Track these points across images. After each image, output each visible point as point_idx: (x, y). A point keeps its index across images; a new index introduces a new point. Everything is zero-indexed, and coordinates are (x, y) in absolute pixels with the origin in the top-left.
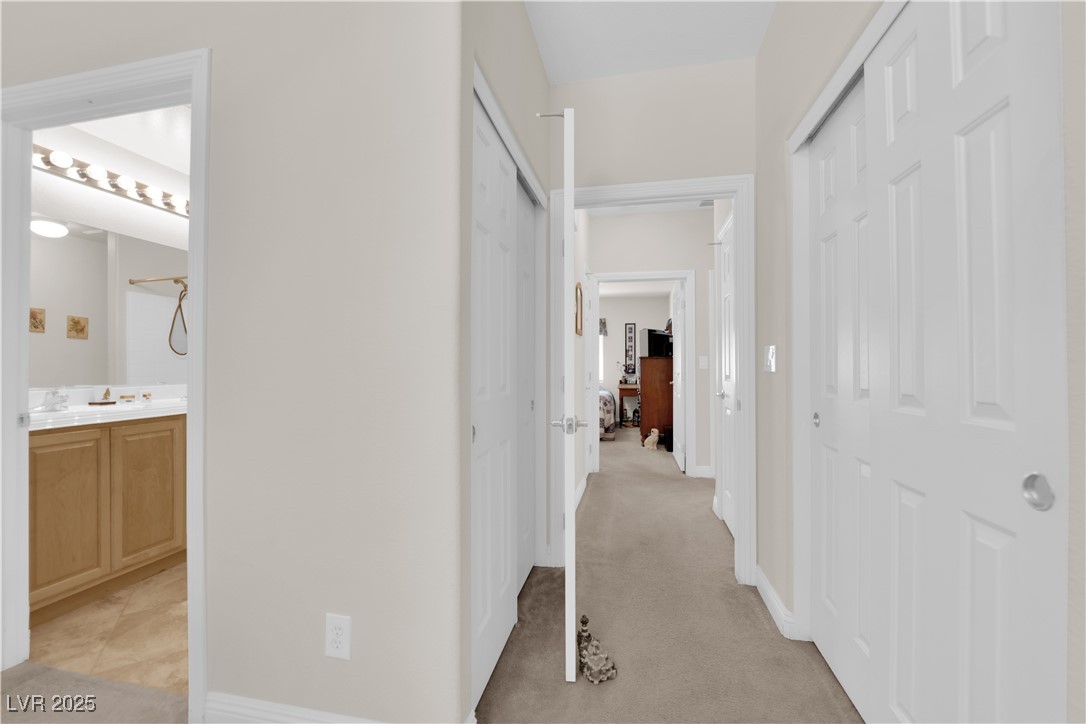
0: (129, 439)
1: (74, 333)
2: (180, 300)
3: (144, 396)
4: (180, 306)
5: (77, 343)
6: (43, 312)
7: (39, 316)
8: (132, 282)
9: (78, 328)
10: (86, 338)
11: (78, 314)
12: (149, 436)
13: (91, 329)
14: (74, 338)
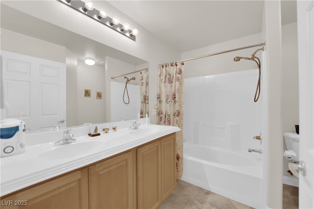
0: (101, 173)
1: (98, 97)
2: (126, 84)
3: (113, 128)
4: (126, 86)
5: (99, 100)
6: (90, 91)
7: (89, 92)
8: (112, 78)
9: (99, 95)
10: (101, 99)
11: (99, 91)
12: (114, 167)
13: (102, 96)
14: (98, 99)
